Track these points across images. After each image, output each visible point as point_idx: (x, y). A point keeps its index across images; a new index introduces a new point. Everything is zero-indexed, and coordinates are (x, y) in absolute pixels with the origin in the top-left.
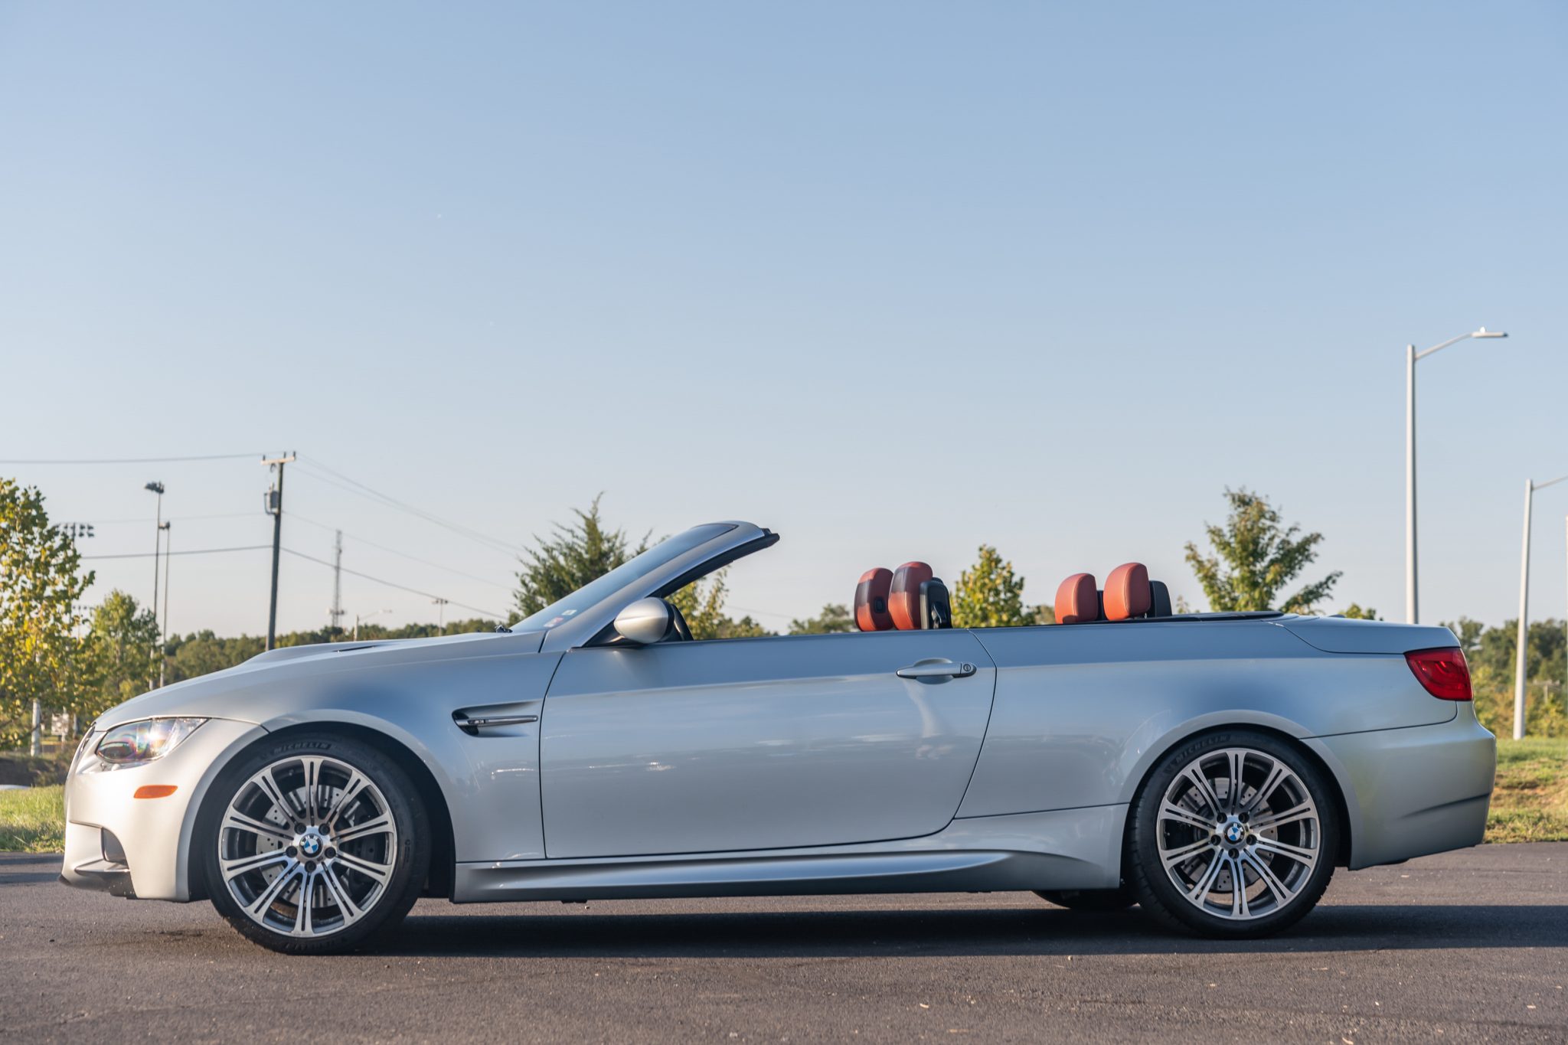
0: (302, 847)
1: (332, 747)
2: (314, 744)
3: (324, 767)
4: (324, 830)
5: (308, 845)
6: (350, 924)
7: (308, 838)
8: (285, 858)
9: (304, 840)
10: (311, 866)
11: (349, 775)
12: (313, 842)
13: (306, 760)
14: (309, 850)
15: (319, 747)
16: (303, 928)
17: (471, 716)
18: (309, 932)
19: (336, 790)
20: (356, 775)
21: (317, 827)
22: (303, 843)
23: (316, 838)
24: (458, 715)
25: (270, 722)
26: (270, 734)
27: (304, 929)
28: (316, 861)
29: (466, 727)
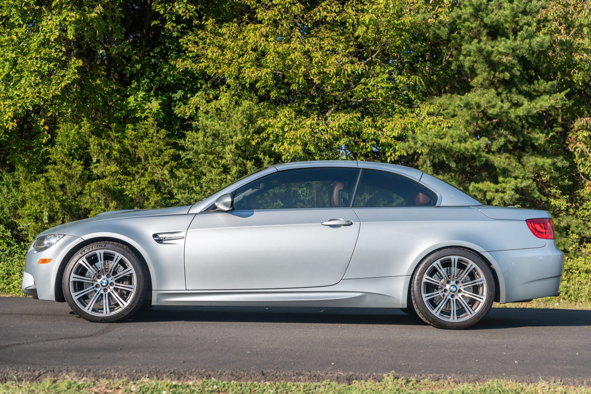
0: (101, 284)
3: (105, 254)
4: (108, 276)
5: (103, 282)
7: (103, 280)
8: (95, 289)
10: (105, 290)
11: (114, 255)
12: (105, 281)
17: (160, 236)
19: (110, 262)
20: (117, 254)
21: (105, 276)
22: (101, 282)
24: (155, 236)
26: (85, 241)
28: (107, 288)
29: (157, 240)
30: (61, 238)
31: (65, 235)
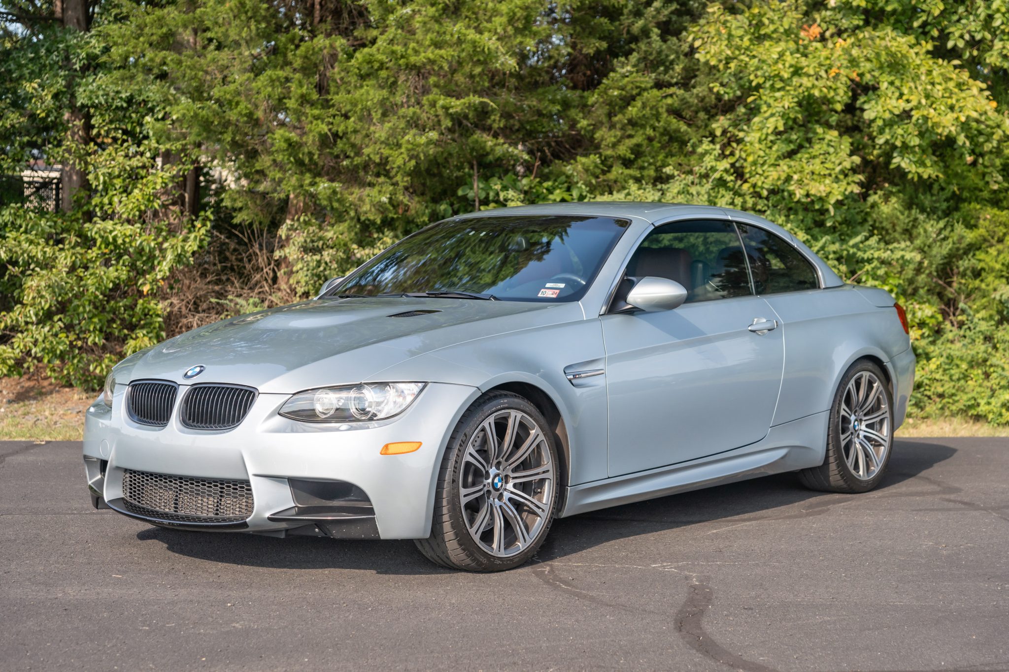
25: (483, 385)
29: (570, 380)
30: (421, 390)
31: (426, 383)
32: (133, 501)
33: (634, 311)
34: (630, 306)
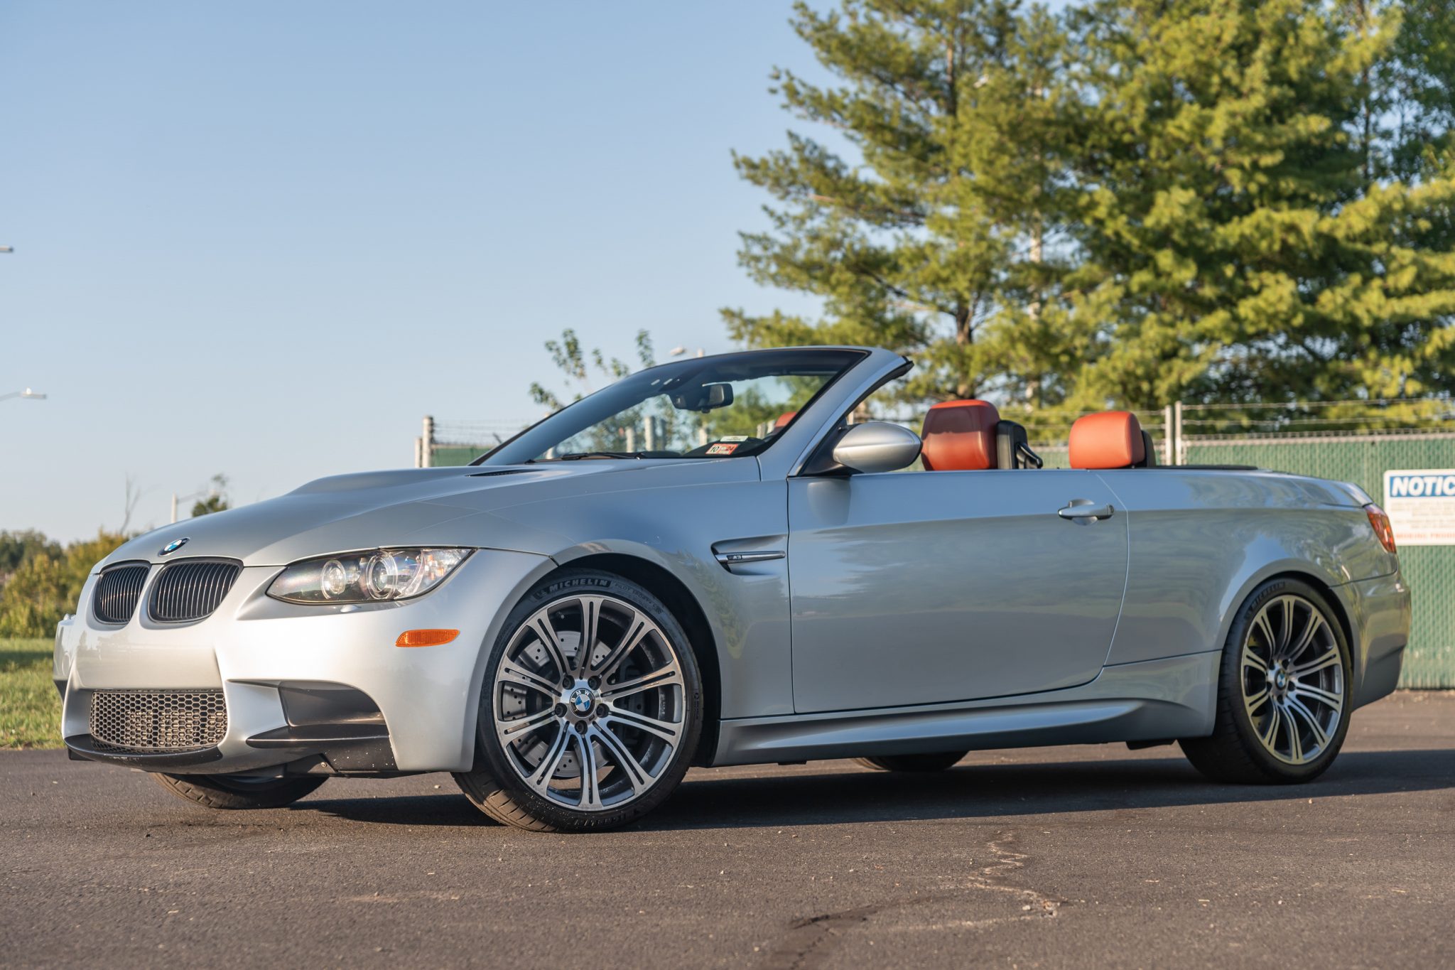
0: (573, 704)
1: (612, 585)
2: (593, 581)
3: (603, 608)
4: (595, 684)
5: (579, 702)
6: (641, 793)
7: (578, 693)
8: (556, 717)
9: (575, 696)
11: (631, 618)
12: (585, 698)
13: (585, 600)
14: (581, 708)
15: (598, 584)
16: (591, 801)
17: (728, 550)
18: (598, 805)
20: (638, 617)
22: (574, 700)
23: (587, 693)
25: (560, 554)
26: (560, 567)
27: (592, 803)
28: (587, 721)
29: (724, 564)
30: (464, 560)
31: (472, 550)
32: (101, 739)
33: (845, 474)
34: (840, 465)
